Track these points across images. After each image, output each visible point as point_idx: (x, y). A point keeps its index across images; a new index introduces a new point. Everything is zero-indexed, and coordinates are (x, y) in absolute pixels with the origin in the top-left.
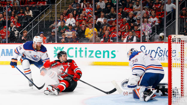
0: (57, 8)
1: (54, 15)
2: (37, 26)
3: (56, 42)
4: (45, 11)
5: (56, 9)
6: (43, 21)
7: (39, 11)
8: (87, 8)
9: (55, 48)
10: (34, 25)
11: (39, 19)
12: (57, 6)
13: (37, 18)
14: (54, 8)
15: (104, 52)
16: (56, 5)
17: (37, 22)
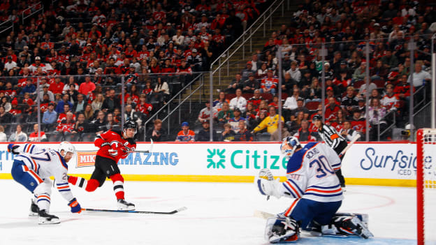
0: (214, 79)
1: (207, 92)
2: (177, 111)
3: (211, 140)
4: (192, 84)
5: (211, 81)
6: (187, 102)
7: (181, 84)
8: (268, 80)
9: (209, 150)
10: (171, 109)
11: (182, 98)
12: (214, 75)
13: (178, 96)
14: (209, 79)
16: (212, 73)
17: (176, 104)
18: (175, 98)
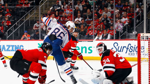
0: (41, 9)
1: (38, 16)
2: (23, 25)
3: (40, 39)
4: (31, 12)
5: (40, 10)
6: (28, 21)
7: (25, 12)
8: (68, 10)
9: (39, 44)
10: (20, 24)
11: (25, 18)
12: (41, 7)
13: (23, 18)
15: (82, 48)
16: (40, 6)
17: (23, 21)
18: (22, 18)
